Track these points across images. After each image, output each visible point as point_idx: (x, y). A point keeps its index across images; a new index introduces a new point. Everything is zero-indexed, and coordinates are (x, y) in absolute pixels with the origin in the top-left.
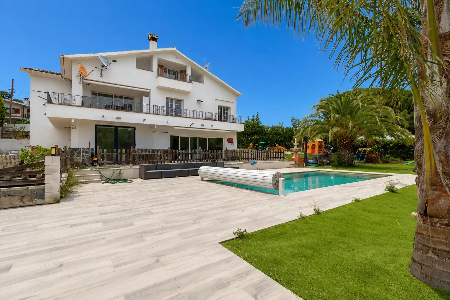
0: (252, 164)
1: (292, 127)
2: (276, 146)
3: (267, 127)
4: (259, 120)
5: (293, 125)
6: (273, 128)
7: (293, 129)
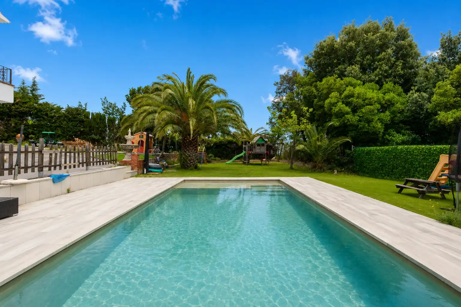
0: (54, 182)
1: (102, 112)
2: (74, 141)
3: (55, 106)
4: (39, 92)
5: (104, 110)
6: (69, 110)
7: (104, 116)
